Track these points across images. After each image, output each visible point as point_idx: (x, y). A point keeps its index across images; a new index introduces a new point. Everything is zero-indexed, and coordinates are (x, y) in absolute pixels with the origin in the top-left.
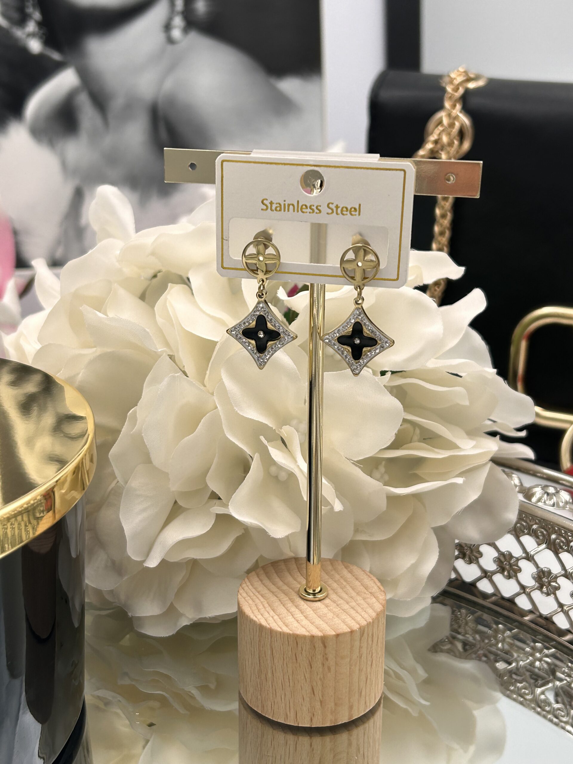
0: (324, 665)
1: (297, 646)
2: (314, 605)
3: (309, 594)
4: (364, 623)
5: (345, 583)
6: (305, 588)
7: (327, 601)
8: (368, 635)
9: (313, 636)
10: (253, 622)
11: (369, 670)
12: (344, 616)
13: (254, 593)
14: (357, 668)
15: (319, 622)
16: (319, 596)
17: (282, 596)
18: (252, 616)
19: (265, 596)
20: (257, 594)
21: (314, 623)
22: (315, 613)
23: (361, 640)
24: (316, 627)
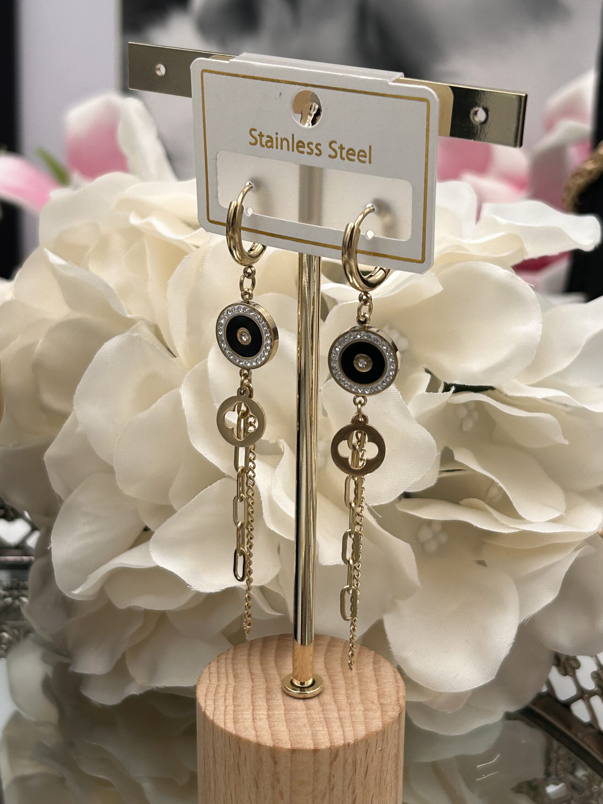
0: (274, 787)
1: (240, 753)
2: (292, 704)
3: (294, 687)
6: (291, 678)
7: (314, 703)
9: (259, 744)
12: (320, 727)
13: (228, 669)
15: (281, 727)
17: (260, 682)
21: (274, 726)
22: (285, 715)
23: (331, 765)
24: (272, 733)
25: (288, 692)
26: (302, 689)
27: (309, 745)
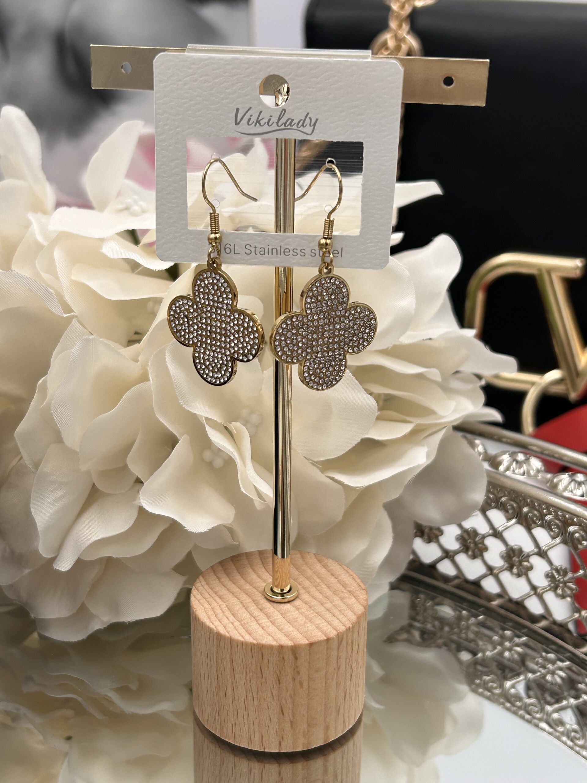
0: (295, 679)
1: (263, 659)
2: (282, 608)
3: (276, 594)
4: (342, 629)
5: (318, 580)
6: (272, 587)
8: (347, 642)
9: (282, 646)
10: (209, 630)
11: (348, 683)
12: (318, 621)
13: (210, 593)
14: (335, 681)
15: (288, 628)
16: (289, 597)
17: (244, 597)
18: (208, 623)
19: (223, 598)
20: (214, 595)
21: (282, 629)
22: (284, 618)
23: (338, 648)
24: (285, 635)
27: (320, 636)
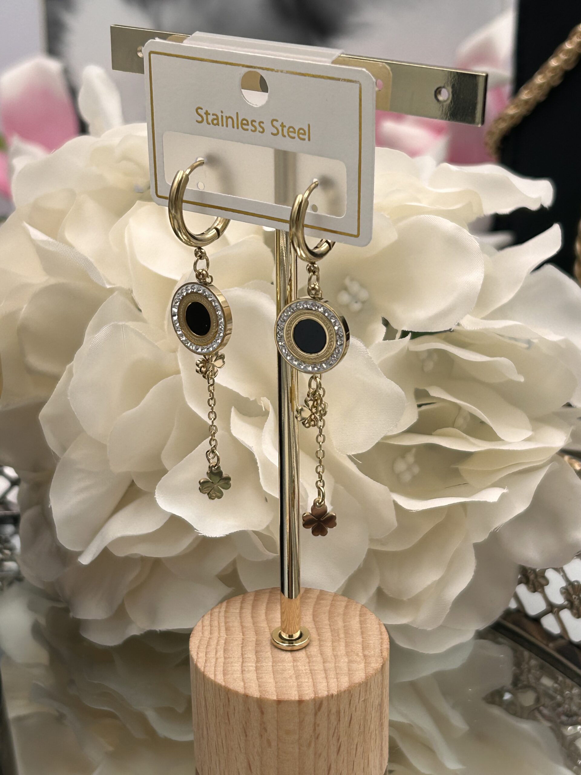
0: (262, 736)
2: (280, 656)
4: (324, 694)
7: (301, 655)
12: (306, 679)
13: (221, 622)
14: (312, 751)
15: (268, 678)
17: (251, 634)
20: (223, 626)
21: (261, 678)
22: (273, 666)
24: (259, 684)
25: (276, 644)
26: (291, 641)
27: (294, 696)
